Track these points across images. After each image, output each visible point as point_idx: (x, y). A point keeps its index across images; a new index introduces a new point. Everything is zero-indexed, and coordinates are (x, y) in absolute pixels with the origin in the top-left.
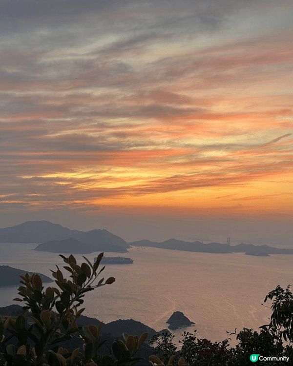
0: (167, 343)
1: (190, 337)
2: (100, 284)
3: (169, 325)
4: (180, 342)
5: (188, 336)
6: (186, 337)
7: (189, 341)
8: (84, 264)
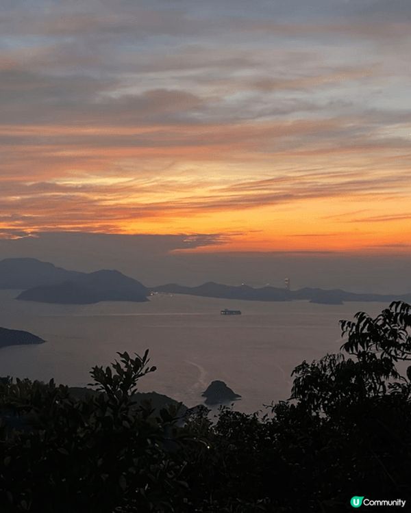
0: (202, 417)
1: (227, 411)
2: (146, 372)
3: (205, 399)
4: (215, 416)
5: (225, 410)
6: (223, 412)
7: (225, 416)
8: (137, 358)
